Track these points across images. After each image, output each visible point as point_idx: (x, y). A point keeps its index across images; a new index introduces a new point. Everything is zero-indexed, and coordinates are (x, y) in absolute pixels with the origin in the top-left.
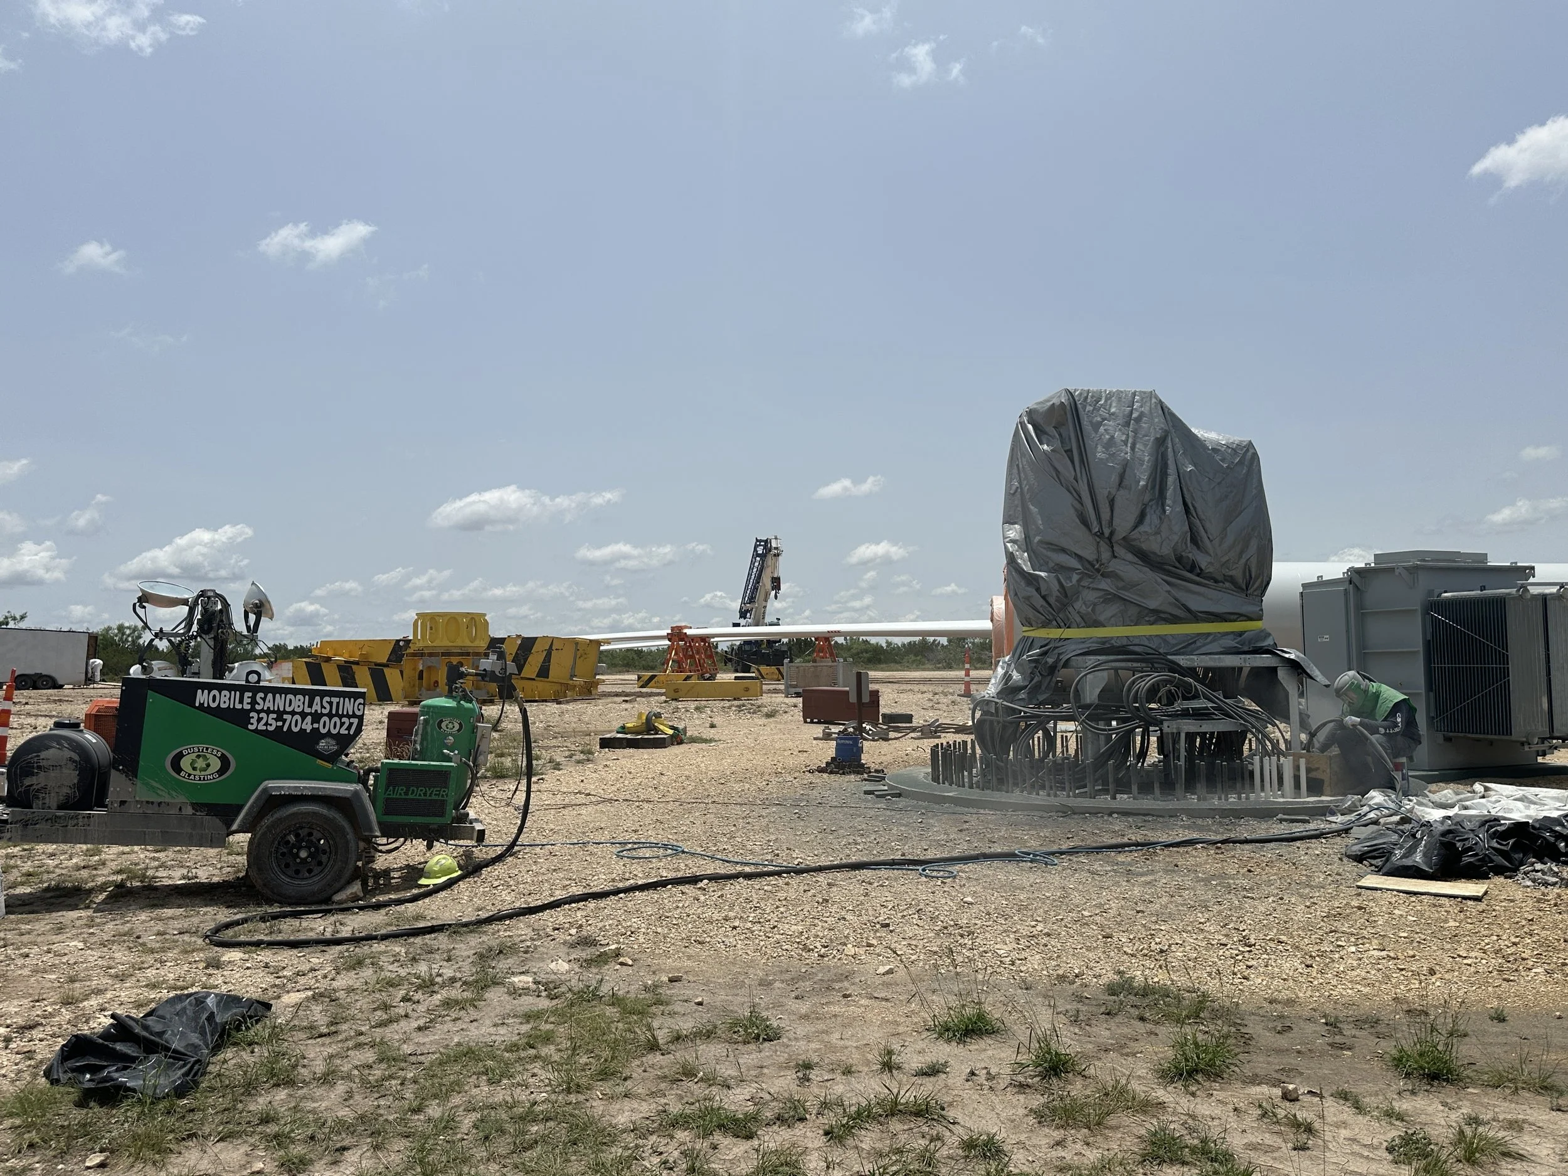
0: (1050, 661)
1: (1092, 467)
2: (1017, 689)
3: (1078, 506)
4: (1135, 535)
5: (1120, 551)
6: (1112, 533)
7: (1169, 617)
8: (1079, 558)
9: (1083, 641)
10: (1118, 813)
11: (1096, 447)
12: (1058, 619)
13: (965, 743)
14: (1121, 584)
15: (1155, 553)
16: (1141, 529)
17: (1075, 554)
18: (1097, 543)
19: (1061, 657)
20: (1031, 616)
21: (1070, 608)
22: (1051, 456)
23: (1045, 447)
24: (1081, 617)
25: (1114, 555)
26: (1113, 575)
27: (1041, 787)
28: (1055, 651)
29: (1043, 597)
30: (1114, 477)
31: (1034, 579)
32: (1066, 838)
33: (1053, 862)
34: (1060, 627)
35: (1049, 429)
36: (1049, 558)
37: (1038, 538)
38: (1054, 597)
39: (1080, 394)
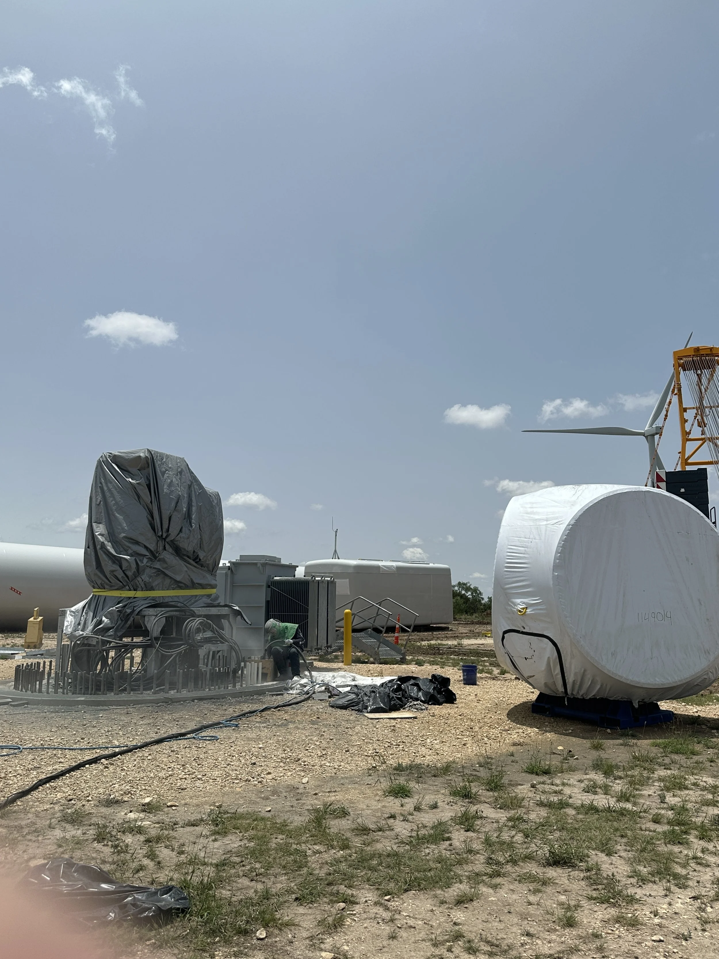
0: (129, 611)
1: (161, 496)
2: (106, 629)
3: (150, 518)
4: (178, 538)
5: (167, 546)
6: (166, 537)
7: (184, 586)
8: (146, 547)
9: (146, 599)
10: (197, 699)
12: (130, 585)
13: (39, 664)
14: (165, 566)
15: (185, 549)
16: (181, 535)
17: (145, 545)
18: (158, 541)
19: (135, 609)
20: (110, 582)
21: (139, 579)
22: (136, 486)
23: (130, 480)
24: (145, 584)
25: (165, 548)
26: (163, 561)
27: (125, 690)
28: (131, 605)
29: (123, 571)
30: (173, 504)
31: (117, 560)
32: (206, 714)
33: (237, 726)
34: (130, 590)
35: (134, 470)
36: (129, 547)
37: (123, 535)
38: (132, 572)
39: (154, 453)
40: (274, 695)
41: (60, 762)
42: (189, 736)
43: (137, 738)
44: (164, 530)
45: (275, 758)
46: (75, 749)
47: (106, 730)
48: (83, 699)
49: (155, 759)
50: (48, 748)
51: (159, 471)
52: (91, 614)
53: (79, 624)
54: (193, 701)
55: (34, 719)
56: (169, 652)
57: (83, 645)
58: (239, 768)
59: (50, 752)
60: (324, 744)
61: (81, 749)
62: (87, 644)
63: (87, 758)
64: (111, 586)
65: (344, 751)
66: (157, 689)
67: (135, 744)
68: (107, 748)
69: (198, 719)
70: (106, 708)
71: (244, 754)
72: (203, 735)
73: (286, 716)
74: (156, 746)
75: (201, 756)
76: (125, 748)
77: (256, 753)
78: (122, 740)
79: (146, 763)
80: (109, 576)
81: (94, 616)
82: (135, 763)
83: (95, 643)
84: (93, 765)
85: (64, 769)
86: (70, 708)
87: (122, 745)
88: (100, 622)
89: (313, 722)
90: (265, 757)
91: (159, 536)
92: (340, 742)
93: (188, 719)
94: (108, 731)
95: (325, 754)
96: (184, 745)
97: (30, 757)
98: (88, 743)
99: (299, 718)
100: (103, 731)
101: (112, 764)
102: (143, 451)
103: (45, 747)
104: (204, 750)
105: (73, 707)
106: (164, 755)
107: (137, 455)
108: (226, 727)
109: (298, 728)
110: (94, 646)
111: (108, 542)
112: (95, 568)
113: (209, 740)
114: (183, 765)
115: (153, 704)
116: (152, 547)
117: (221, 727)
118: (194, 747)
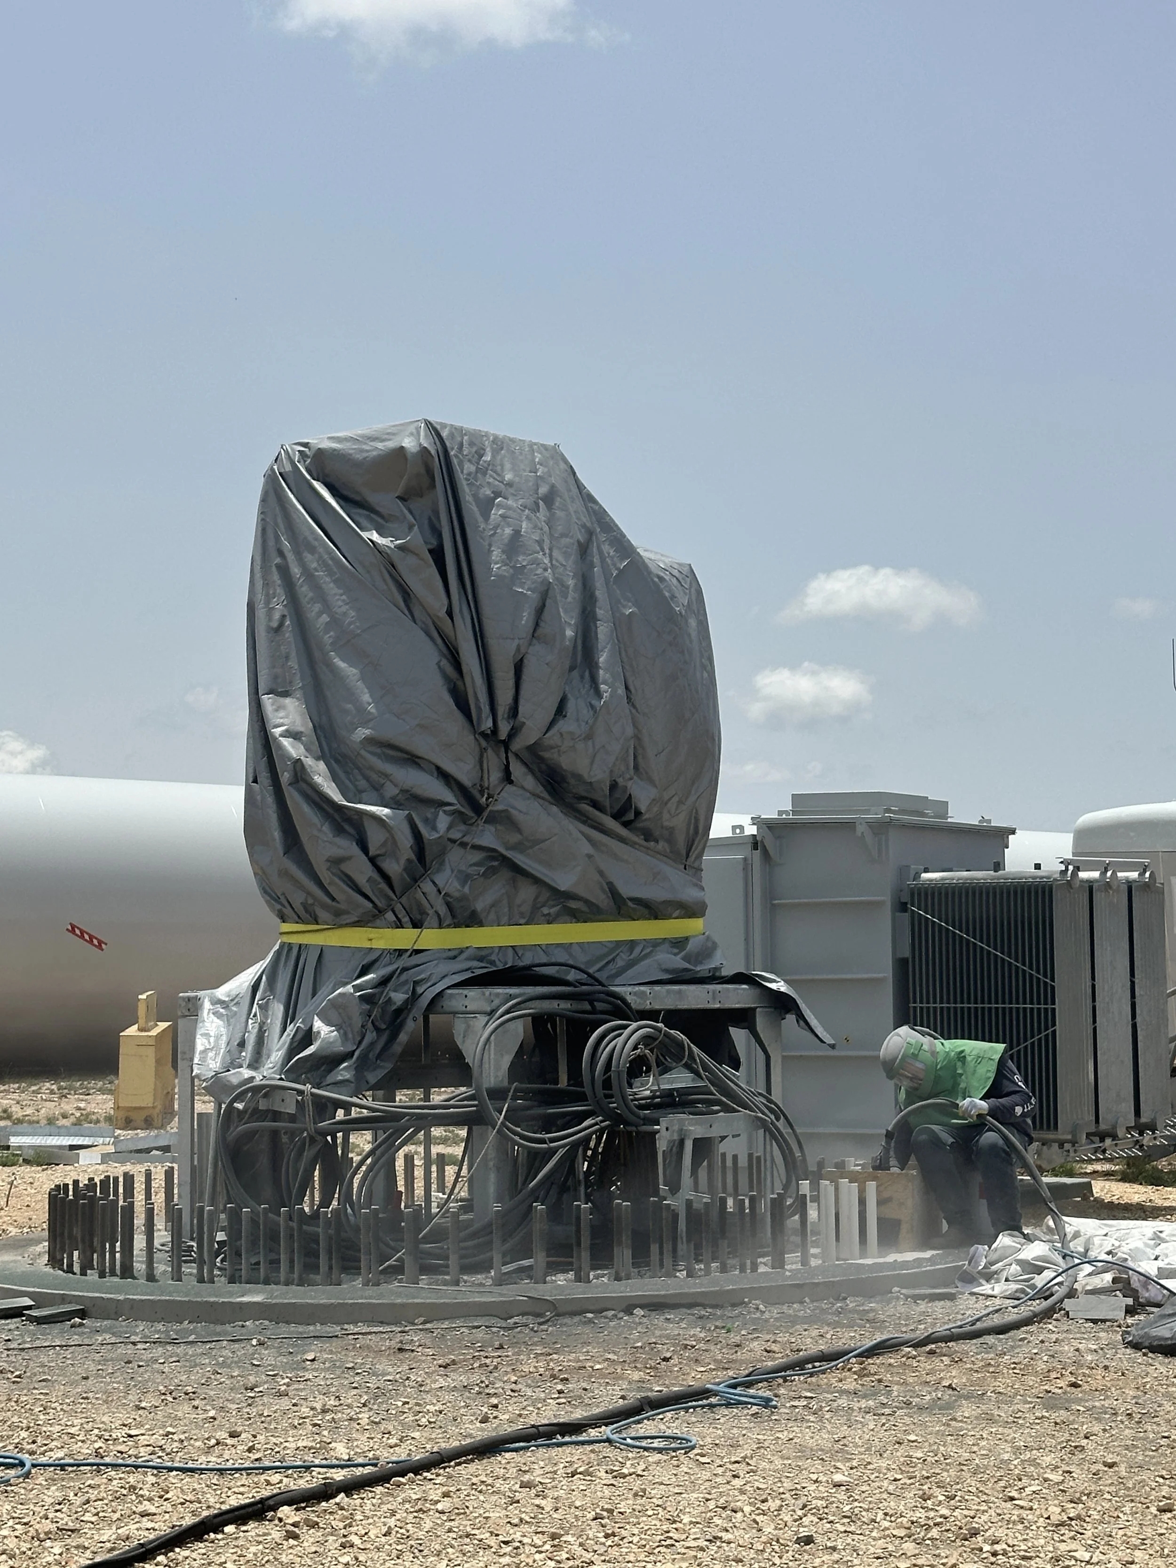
0: (399, 997)
1: (482, 592)
2: (329, 1061)
3: (452, 675)
4: (552, 737)
5: (517, 770)
6: (512, 734)
7: (585, 908)
8: (444, 776)
9: (454, 955)
10: (642, 1307)
11: (490, 552)
12: (398, 908)
14: (515, 838)
15: (578, 777)
16: (562, 725)
17: (438, 769)
18: (483, 751)
19: (420, 990)
20: (333, 899)
21: (427, 886)
22: (396, 558)
23: (375, 536)
24: (448, 905)
25: (508, 778)
26: (504, 820)
27: (398, 1270)
28: (404, 977)
29: (373, 860)
30: (526, 617)
31: (349, 820)
32: (666, 1359)
33: (766, 1403)
34: (399, 925)
35: (385, 501)
36: (387, 776)
37: (362, 733)
38: (402, 862)
39: (452, 435)
40: (922, 1297)
41: (144, 1515)
42: (593, 1433)
43: (416, 1435)
44: (502, 709)
45: (886, 1524)
46: (202, 1471)
47: (319, 1406)
48: (258, 1298)
49: (462, 1512)
50: (115, 1466)
51: (469, 498)
52: (278, 1009)
53: (242, 1044)
54: (629, 1311)
55: (93, 1367)
56: (543, 1141)
57: (256, 1114)
58: (752, 1554)
59: (117, 1480)
60: (1081, 1480)
61: (221, 1471)
62: (268, 1111)
63: (234, 1502)
64: (338, 913)
65: (1153, 1510)
66: (505, 1269)
67: (403, 1457)
68: (307, 1468)
69: (636, 1376)
70: (337, 1329)
71: (773, 1504)
72: (641, 1433)
73: (956, 1377)
74: (472, 1467)
75: (622, 1506)
76: (368, 1470)
77: (820, 1503)
78: (362, 1442)
79: (428, 1524)
80: (325, 876)
81: (289, 1016)
82: (392, 1522)
83: (291, 1109)
84: (252, 1525)
85: (152, 1537)
86: (219, 1328)
87: (360, 1460)
88: (307, 1037)
89: (1050, 1401)
90: (851, 1518)
91: (483, 734)
92: (1145, 1475)
93: (604, 1376)
94: (324, 1411)
95: (1079, 1517)
96: (571, 1463)
97: (54, 1493)
98: (250, 1450)
99: (1000, 1384)
100: (305, 1410)
101: (314, 1525)
102: (412, 428)
103: (107, 1460)
104: (637, 1485)
105: (228, 1327)
106: (494, 1498)
107: (391, 444)
108: (728, 1405)
109: (991, 1420)
110: (292, 1118)
111: (317, 759)
112: (280, 850)
113: (660, 1451)
114: (554, 1536)
115: (493, 1321)
116: (464, 772)
117: (712, 1406)
118: (602, 1474)
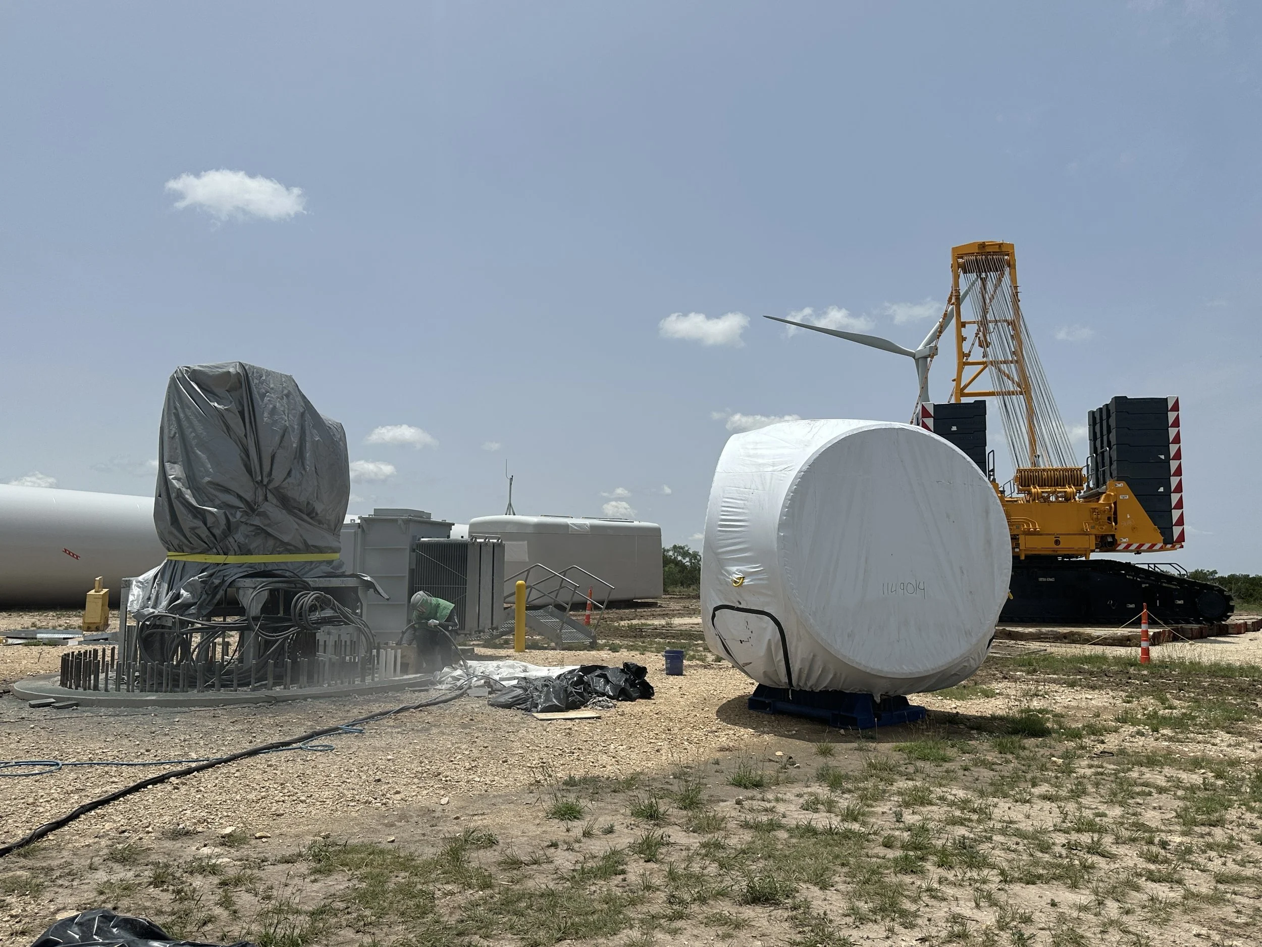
0: (217, 582)
1: (259, 428)
2: (186, 606)
3: (246, 459)
4: (285, 484)
5: (270, 496)
6: (269, 483)
7: (293, 549)
8: (240, 497)
9: (240, 566)
10: (310, 698)
11: (263, 413)
12: (218, 547)
13: (96, 651)
14: (267, 522)
15: (295, 500)
16: (289, 480)
17: (237, 494)
18: (256, 489)
19: (226, 579)
20: (191, 543)
21: (231, 540)
22: (225, 413)
23: (216, 404)
24: (239, 547)
25: (266, 499)
26: (264, 515)
27: (213, 686)
28: (219, 574)
29: (208, 529)
30: (277, 438)
31: (199, 513)
32: (321, 717)
33: (361, 731)
34: (218, 554)
35: (221, 392)
36: (216, 496)
37: (207, 479)
38: (221, 529)
39: (249, 368)
40: (416, 691)
41: (112, 782)
42: (294, 745)
43: (224, 748)
44: (265, 474)
45: (407, 773)
46: (136, 765)
47: (182, 739)
48: (153, 698)
49: (245, 776)
50: (98, 764)
51: (256, 393)
52: (166, 586)
53: (149, 599)
54: (305, 700)
55: (84, 726)
56: (274, 637)
57: (155, 626)
58: (358, 786)
59: (100, 770)
60: (476, 753)
61: (144, 765)
62: (159, 625)
63: (150, 776)
64: (192, 549)
65: (501, 762)
66: (256, 685)
67: (219, 757)
68: (180, 762)
69: (309, 724)
70: (186, 709)
71: (365, 768)
72: (313, 744)
73: (430, 719)
74: (247, 760)
75: (308, 772)
76: (205, 762)
77: (383, 767)
78: (202, 752)
79: (231, 782)
80: (188, 534)
81: (170, 588)
82: (217, 781)
83: (170, 624)
84: (159, 785)
85: (117, 791)
86: (137, 710)
87: (201, 759)
88: (178, 596)
89: (464, 726)
90: (395, 771)
91: (257, 482)
92: (497, 750)
93: (296, 724)
94: (185, 741)
95: (475, 766)
96: (286, 757)
97: (73, 775)
98: (155, 756)
99: (446, 721)
100: (177, 741)
101: (185, 784)
102: (233, 364)
103: (94, 762)
104: (313, 764)
105: (141, 709)
106: (257, 771)
107: (224, 370)
108: (346, 733)
109: (443, 734)
110: (170, 628)
111: (187, 489)
112: (169, 524)
113: (321, 751)
114: (282, 784)
115: (251, 705)
116: (248, 496)
117: (339, 734)
118: (299, 760)
